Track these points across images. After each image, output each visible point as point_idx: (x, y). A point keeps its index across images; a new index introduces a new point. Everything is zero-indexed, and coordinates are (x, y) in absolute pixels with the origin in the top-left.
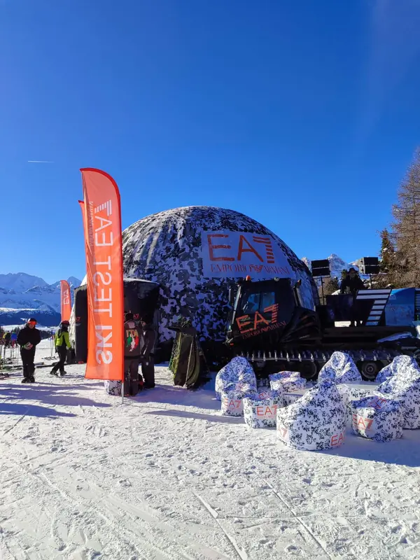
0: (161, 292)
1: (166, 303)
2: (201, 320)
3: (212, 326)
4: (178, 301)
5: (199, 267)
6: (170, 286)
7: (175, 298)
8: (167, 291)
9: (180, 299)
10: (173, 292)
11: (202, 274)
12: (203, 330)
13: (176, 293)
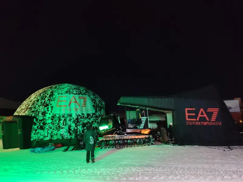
0: (35, 120)
1: (35, 124)
2: (48, 131)
3: (52, 133)
4: (40, 124)
5: (51, 109)
6: (38, 118)
7: (39, 122)
8: (37, 120)
9: (40, 123)
10: (39, 120)
11: (51, 112)
12: (48, 135)
13: (40, 120)
